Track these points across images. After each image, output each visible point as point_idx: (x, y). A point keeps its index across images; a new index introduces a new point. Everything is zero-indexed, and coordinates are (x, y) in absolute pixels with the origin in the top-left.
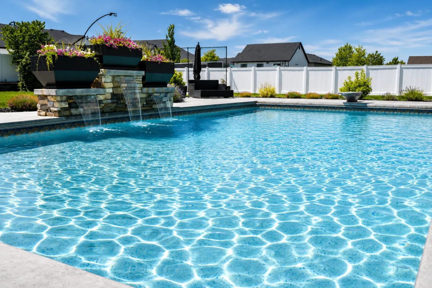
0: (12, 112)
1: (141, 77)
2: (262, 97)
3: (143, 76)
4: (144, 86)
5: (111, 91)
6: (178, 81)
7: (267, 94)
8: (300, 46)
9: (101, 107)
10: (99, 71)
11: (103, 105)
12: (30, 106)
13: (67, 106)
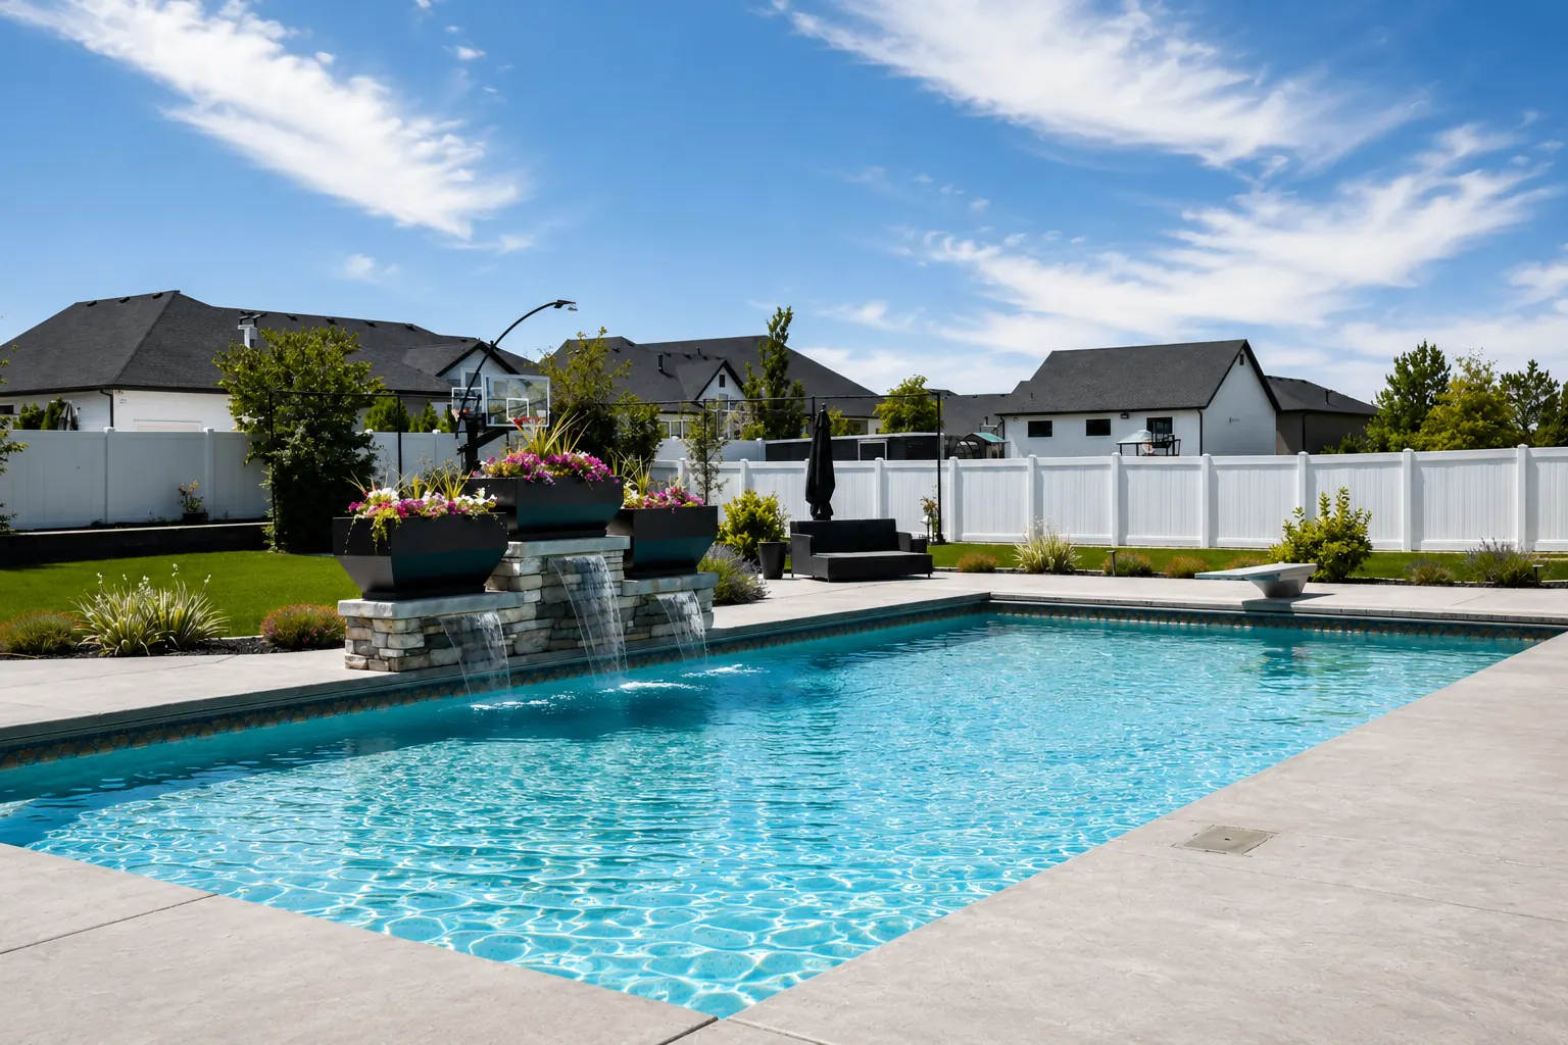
0: (275, 652)
1: (622, 553)
2: (1029, 573)
3: (625, 551)
4: (630, 574)
5: (535, 596)
6: (763, 522)
7: (1045, 562)
8: (1243, 352)
9: (510, 642)
10: (506, 547)
11: (515, 636)
12: (321, 634)
13: (421, 644)
